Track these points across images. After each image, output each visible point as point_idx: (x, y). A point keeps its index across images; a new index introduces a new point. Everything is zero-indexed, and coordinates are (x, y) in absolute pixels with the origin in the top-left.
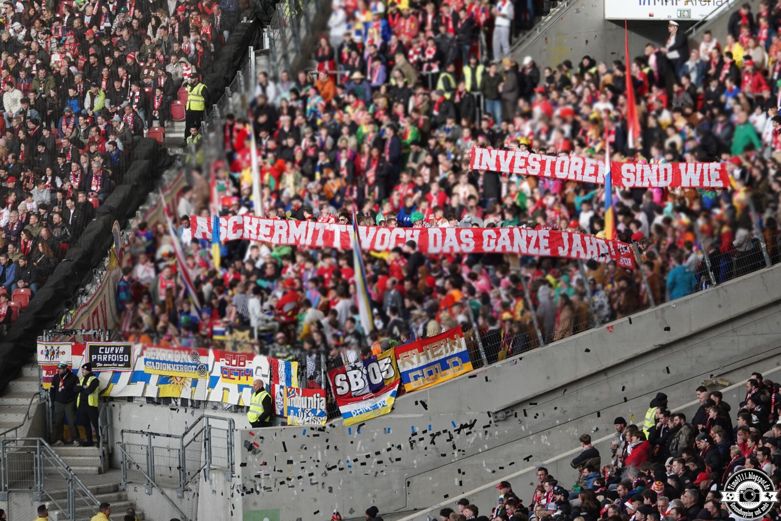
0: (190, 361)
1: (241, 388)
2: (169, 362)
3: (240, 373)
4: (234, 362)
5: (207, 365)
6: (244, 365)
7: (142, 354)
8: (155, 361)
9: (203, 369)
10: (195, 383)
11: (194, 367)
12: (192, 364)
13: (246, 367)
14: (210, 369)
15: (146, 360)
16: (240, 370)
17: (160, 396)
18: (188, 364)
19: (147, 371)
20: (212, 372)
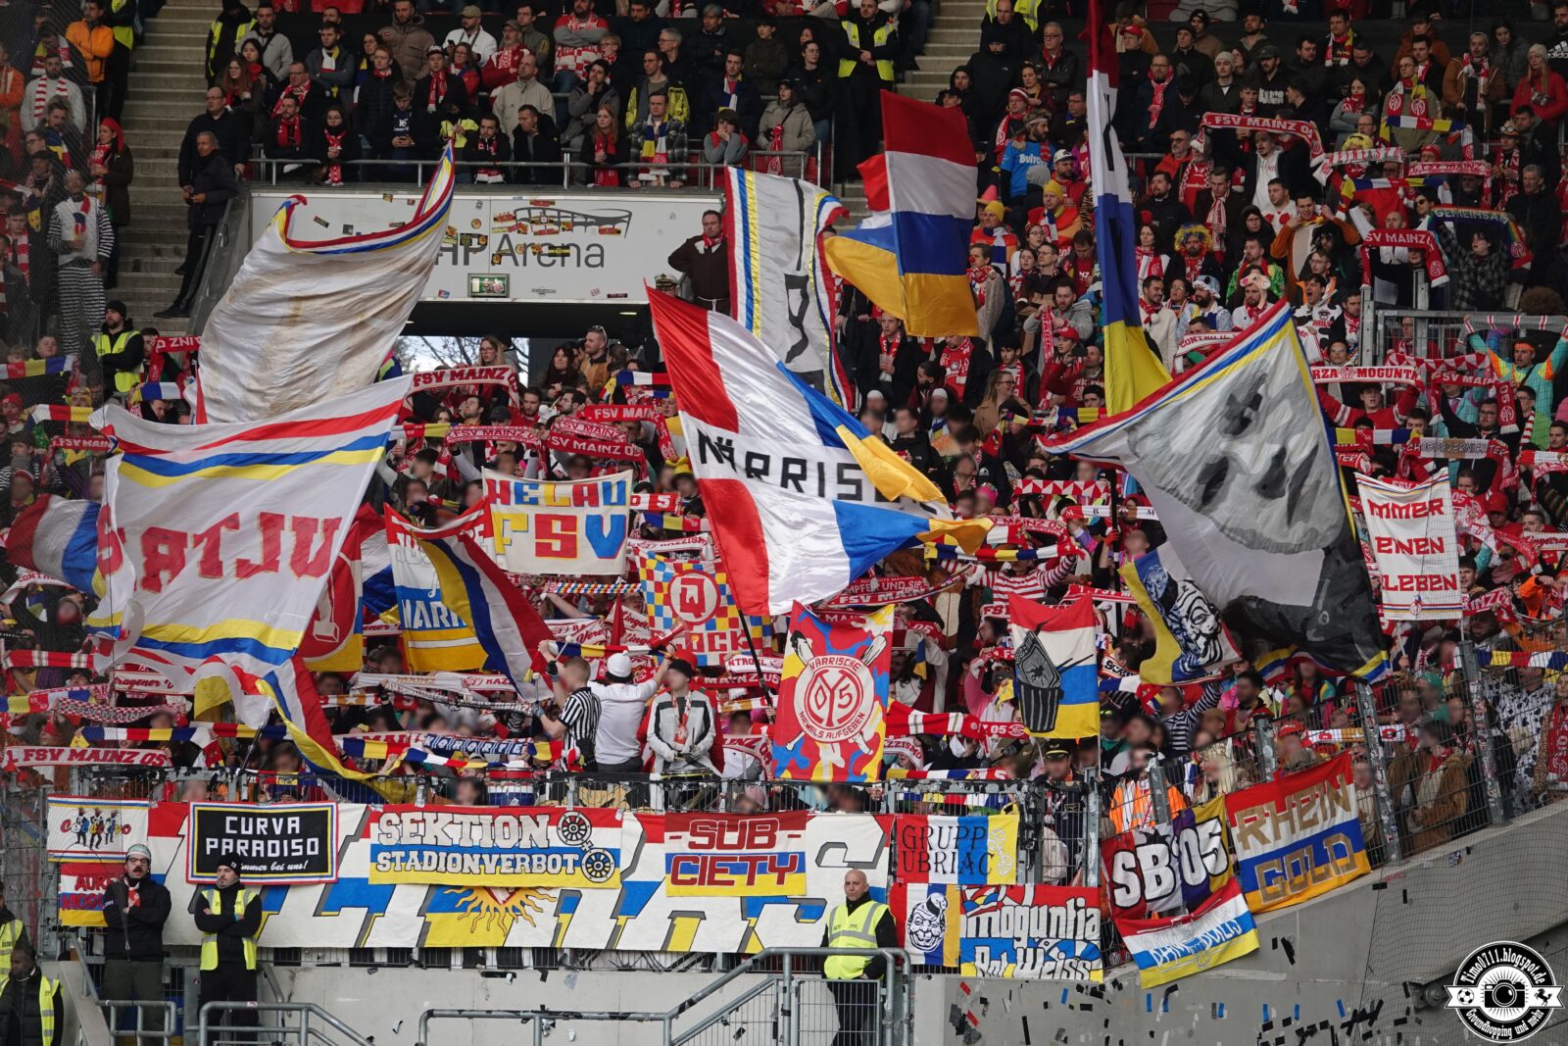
0: (556, 842)
1: (751, 908)
2: (473, 850)
3: (751, 867)
4: (731, 837)
5: (616, 853)
6: (771, 844)
7: (363, 832)
8: (421, 848)
9: (599, 863)
10: (569, 902)
11: (570, 858)
12: (561, 851)
13: (778, 848)
14: (625, 862)
15: (376, 850)
16: (753, 859)
17: (428, 944)
18: (548, 851)
19: (377, 878)
20: (632, 869)
